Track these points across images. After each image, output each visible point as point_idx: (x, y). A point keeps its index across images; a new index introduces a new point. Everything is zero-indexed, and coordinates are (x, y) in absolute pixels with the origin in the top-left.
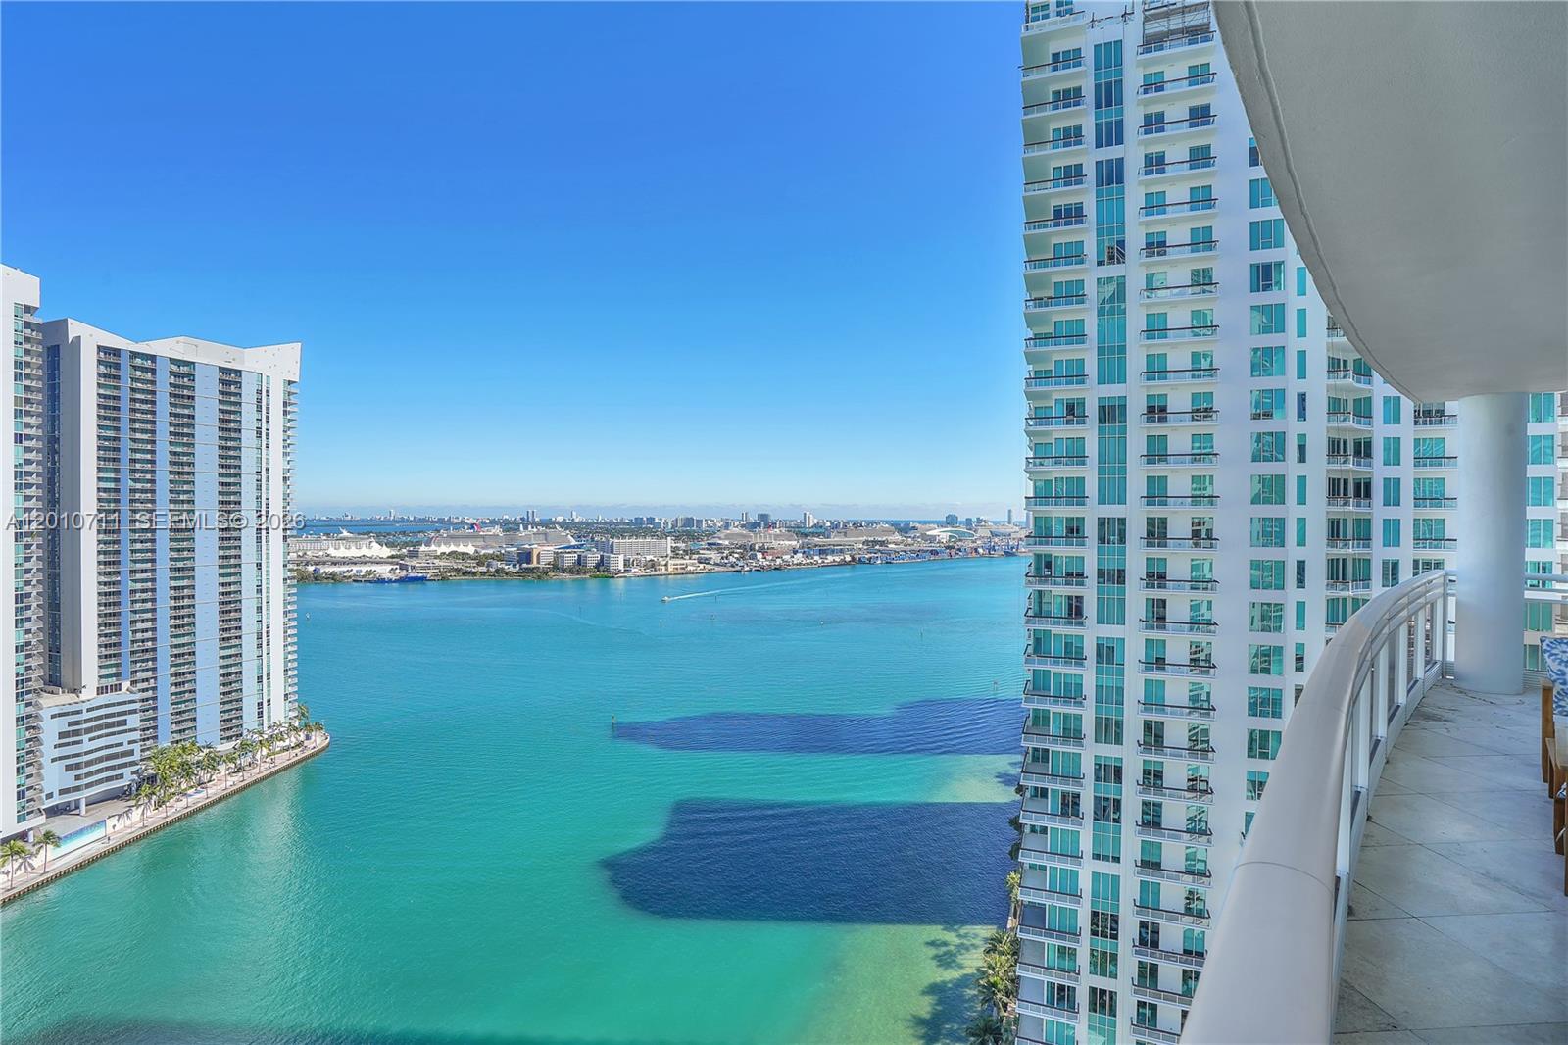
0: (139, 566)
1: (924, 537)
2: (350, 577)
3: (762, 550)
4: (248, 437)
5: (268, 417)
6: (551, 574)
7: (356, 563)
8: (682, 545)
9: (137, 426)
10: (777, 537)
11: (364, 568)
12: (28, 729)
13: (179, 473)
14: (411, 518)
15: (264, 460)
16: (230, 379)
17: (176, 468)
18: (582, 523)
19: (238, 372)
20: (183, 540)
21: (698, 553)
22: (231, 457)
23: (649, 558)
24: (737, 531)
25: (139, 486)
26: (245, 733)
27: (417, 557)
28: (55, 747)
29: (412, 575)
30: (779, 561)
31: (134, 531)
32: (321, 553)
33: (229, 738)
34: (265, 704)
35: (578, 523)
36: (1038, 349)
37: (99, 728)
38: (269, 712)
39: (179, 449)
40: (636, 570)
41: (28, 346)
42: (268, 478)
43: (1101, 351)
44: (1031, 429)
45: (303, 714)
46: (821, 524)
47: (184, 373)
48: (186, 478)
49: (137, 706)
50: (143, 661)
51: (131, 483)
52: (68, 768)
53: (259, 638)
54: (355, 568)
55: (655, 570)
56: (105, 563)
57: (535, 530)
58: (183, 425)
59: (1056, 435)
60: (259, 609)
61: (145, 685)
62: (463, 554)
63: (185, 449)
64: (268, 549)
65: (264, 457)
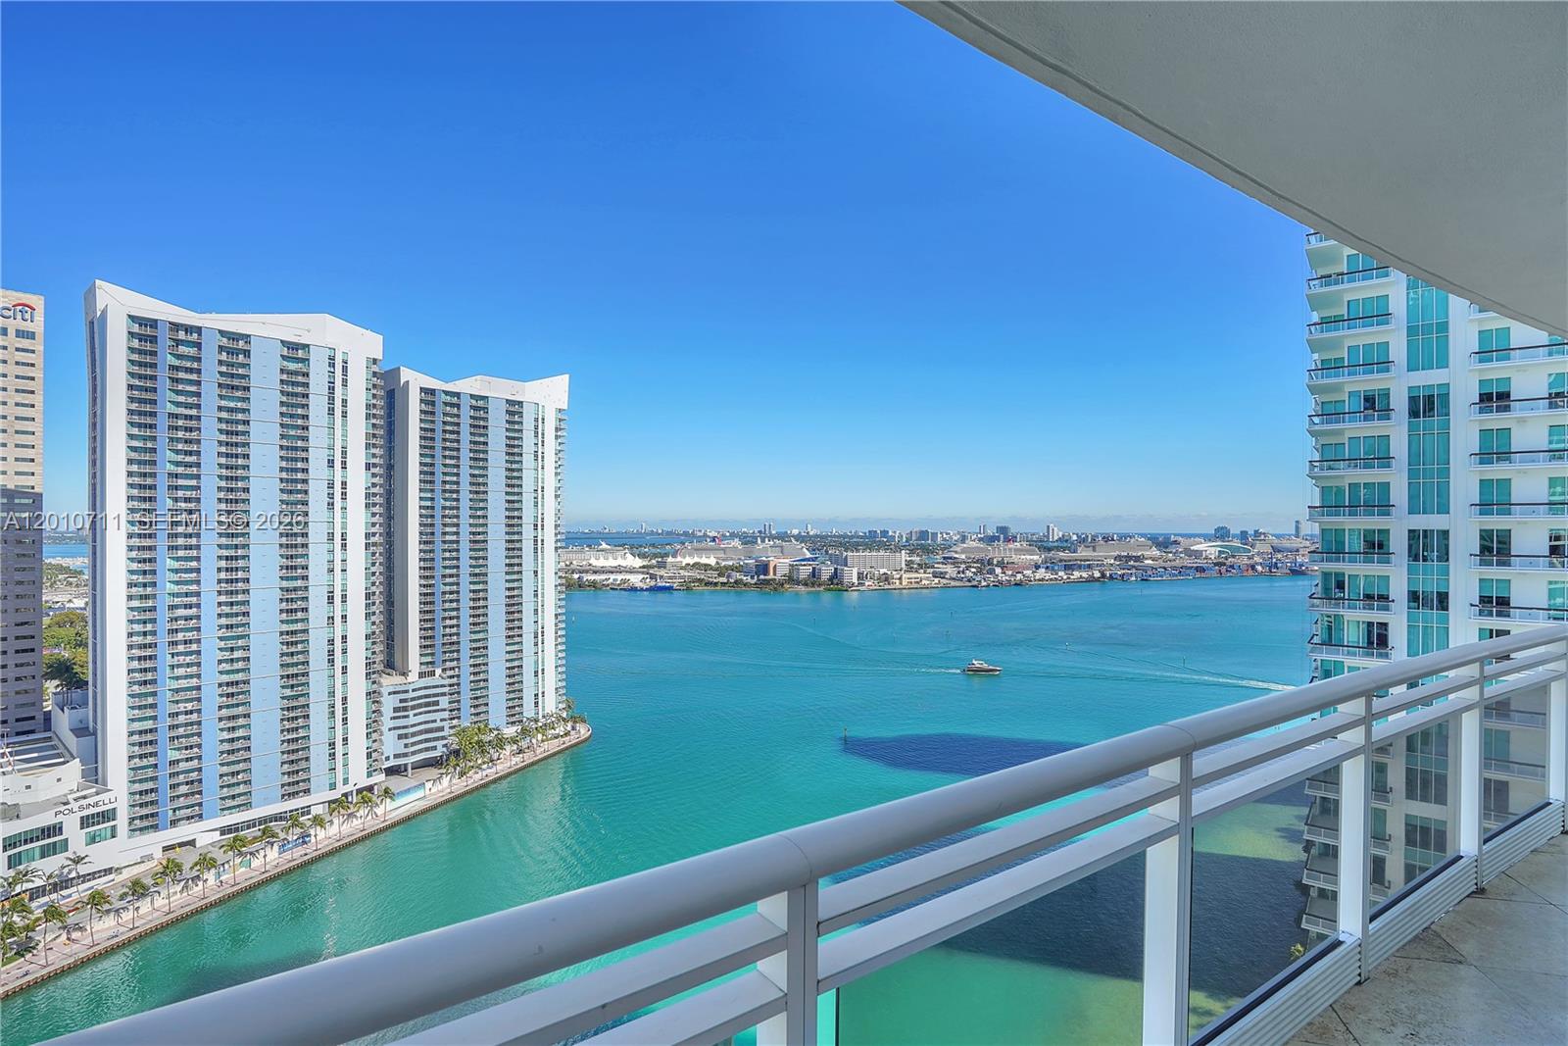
0: (448, 571)
1: (1189, 553)
2: (608, 585)
3: (1001, 564)
4: (528, 460)
5: (543, 442)
6: (787, 586)
7: (612, 573)
8: (916, 559)
9: (447, 453)
10: (1017, 551)
11: (620, 577)
12: (374, 702)
13: (476, 492)
14: (660, 531)
15: (540, 480)
16: (514, 409)
17: (474, 488)
18: (817, 536)
19: (520, 403)
20: (479, 550)
21: (933, 567)
22: (516, 478)
23: (882, 571)
24: (974, 544)
25: (448, 504)
26: (525, 719)
27: (665, 568)
28: (391, 719)
29: (660, 584)
30: (1019, 576)
31: (444, 542)
32: (584, 563)
33: (513, 723)
34: (540, 695)
35: (812, 536)
36: (1326, 335)
37: (420, 706)
38: (543, 703)
39: (477, 472)
40: (870, 583)
41: (375, 392)
42: (543, 495)
43: (1412, 331)
44: (1317, 428)
45: (569, 706)
46: (1066, 538)
47: (480, 404)
48: (481, 496)
49: (446, 690)
50: (451, 652)
51: (442, 501)
52: (400, 737)
53: (536, 637)
54: (612, 577)
55: (889, 584)
56: (424, 569)
57: (772, 543)
58: (480, 451)
59: (1348, 434)
60: (536, 611)
61: (451, 673)
62: (706, 565)
63: (481, 472)
64: (543, 559)
65: (540, 476)
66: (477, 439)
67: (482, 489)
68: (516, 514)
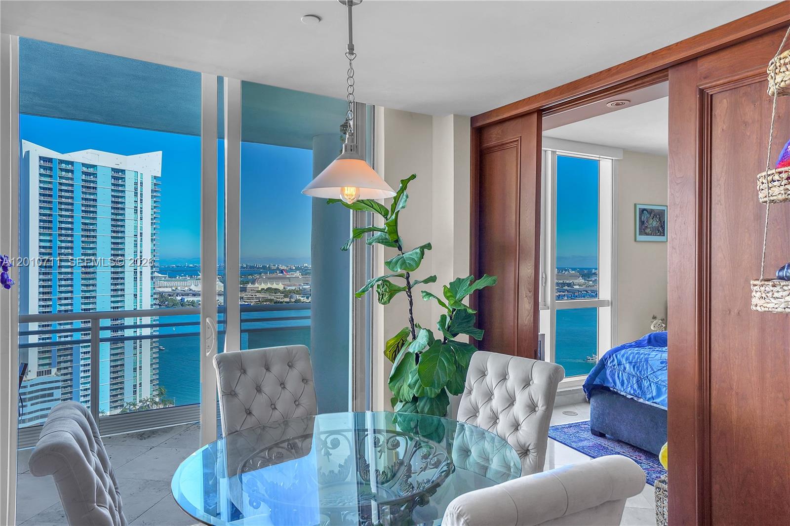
0: (63, 295)
4: (129, 213)
5: (141, 200)
9: (63, 207)
13: (88, 236)
15: (139, 228)
16: (118, 175)
17: (86, 233)
19: (123, 171)
20: (90, 279)
22: (119, 226)
25: (63, 245)
26: (125, 404)
31: (61, 273)
33: (116, 407)
34: (138, 386)
37: (37, 397)
38: (140, 391)
39: (87, 221)
42: (141, 239)
45: (162, 393)
47: (90, 171)
48: (91, 239)
49: (60, 384)
50: (65, 355)
51: (59, 243)
56: (43, 293)
58: (90, 206)
61: (66, 371)
62: (276, 289)
63: (91, 221)
64: (141, 285)
65: (139, 226)
66: (88, 196)
67: (92, 234)
68: (120, 252)
